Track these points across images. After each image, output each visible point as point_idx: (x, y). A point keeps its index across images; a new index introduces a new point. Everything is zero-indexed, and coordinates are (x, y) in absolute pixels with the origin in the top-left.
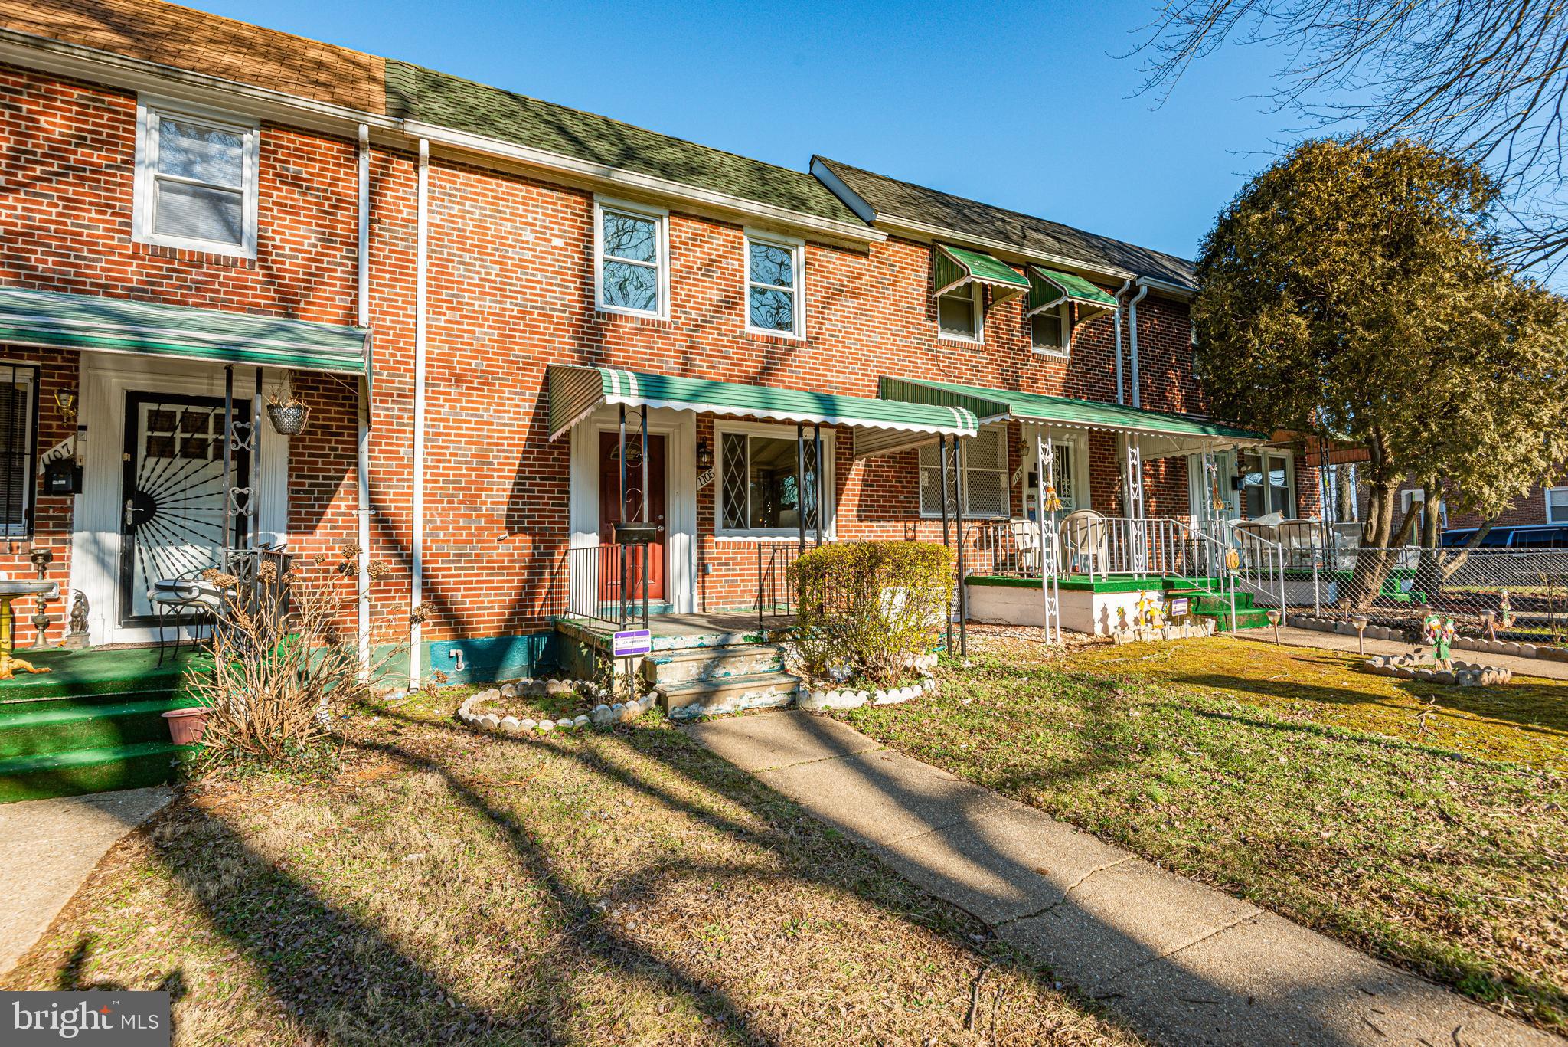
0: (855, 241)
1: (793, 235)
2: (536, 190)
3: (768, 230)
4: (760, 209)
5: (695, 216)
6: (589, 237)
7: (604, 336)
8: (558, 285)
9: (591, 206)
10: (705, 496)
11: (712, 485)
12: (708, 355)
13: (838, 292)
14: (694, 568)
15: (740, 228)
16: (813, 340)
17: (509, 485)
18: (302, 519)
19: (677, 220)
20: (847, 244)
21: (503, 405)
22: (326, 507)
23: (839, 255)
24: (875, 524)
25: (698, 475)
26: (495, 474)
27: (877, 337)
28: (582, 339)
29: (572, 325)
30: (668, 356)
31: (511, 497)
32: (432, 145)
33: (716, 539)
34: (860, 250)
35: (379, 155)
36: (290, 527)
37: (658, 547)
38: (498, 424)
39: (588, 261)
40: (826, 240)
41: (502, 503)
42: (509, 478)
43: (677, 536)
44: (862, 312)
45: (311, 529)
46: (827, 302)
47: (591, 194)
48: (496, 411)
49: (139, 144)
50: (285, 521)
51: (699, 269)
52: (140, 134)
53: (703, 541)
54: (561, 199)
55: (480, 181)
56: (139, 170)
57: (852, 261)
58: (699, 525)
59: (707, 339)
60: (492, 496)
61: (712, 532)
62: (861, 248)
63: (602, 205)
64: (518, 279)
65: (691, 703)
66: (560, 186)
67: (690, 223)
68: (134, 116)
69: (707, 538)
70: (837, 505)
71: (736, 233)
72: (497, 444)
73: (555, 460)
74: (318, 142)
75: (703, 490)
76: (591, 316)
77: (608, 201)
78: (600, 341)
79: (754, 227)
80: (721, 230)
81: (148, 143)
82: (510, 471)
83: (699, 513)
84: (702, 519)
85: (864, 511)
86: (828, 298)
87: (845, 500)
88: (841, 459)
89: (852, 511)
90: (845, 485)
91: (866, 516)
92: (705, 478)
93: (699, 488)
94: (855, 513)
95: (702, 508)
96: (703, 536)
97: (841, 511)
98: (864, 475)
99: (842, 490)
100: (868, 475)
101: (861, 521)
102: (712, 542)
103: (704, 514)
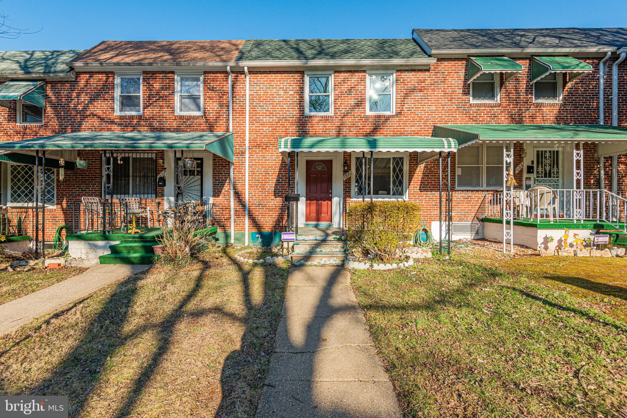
0: (422, 65)
1: (389, 69)
2: (284, 75)
3: (377, 69)
4: (371, 62)
5: (345, 71)
6: (302, 89)
7: (307, 125)
8: (291, 108)
9: (303, 76)
10: (347, 183)
11: (350, 178)
12: (349, 127)
13: (413, 90)
14: (341, 211)
15: (364, 71)
16: (399, 114)
17: (275, 181)
18: (216, 193)
19: (337, 74)
20: (418, 68)
21: (273, 153)
22: (222, 189)
23: (413, 73)
25: (344, 174)
26: (270, 177)
27: (434, 108)
28: (300, 127)
29: (295, 122)
30: (332, 129)
31: (276, 185)
32: (248, 68)
33: (351, 200)
34: (426, 69)
35: (235, 75)
36: (213, 195)
37: (329, 202)
38: (271, 160)
39: (302, 98)
40: (407, 68)
41: (273, 187)
42: (275, 178)
43: (335, 198)
44: (426, 97)
45: (218, 196)
46: (406, 96)
47: (303, 72)
48: (271, 156)
49: (176, 86)
50: (212, 193)
51: (346, 92)
52: (176, 83)
53: (346, 200)
54: (292, 76)
55: (265, 76)
56: (176, 94)
57: (421, 75)
58: (344, 194)
59: (348, 120)
60: (269, 185)
61: (350, 197)
62: (427, 68)
63: (308, 75)
64: (278, 108)
65: (301, 260)
66: (292, 72)
67: (342, 74)
68: (174, 79)
69: (347, 199)
70: (409, 185)
71: (363, 74)
72: (271, 167)
74: (218, 75)
75: (346, 180)
76: (303, 118)
77: (310, 73)
78: (306, 127)
79: (371, 70)
80: (356, 74)
81: (177, 86)
82: (275, 176)
83: (344, 189)
84: (345, 192)
85: (423, 187)
86: (407, 94)
87: (413, 183)
88: (411, 165)
89: (417, 187)
90: (413, 176)
91: (424, 190)
92: (347, 176)
93: (344, 179)
94: (418, 188)
95: (345, 187)
96: (346, 198)
97: (411, 187)
98: (424, 171)
99: (412, 178)
100: (426, 171)
101: (422, 192)
102: (349, 200)
103: (346, 189)
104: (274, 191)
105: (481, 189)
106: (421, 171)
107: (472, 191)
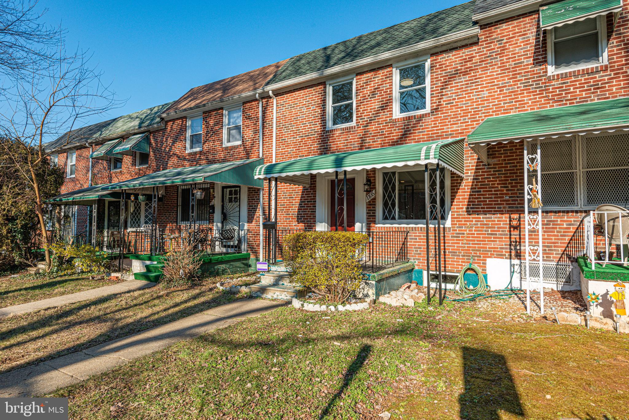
0: (465, 39)
1: (421, 56)
2: (306, 91)
3: (406, 60)
4: (390, 54)
5: (367, 71)
6: (324, 101)
7: (329, 140)
8: (313, 125)
9: (325, 87)
10: (371, 205)
11: (375, 199)
12: (372, 136)
13: (452, 77)
15: (390, 66)
16: (435, 111)
17: (298, 205)
18: (250, 219)
19: (359, 77)
20: (459, 44)
22: (254, 215)
23: (454, 53)
24: (481, 216)
25: (367, 194)
26: (294, 201)
27: (486, 94)
28: (321, 144)
29: (317, 139)
30: (354, 142)
31: (298, 209)
32: (273, 91)
33: (376, 226)
34: (473, 42)
35: (266, 100)
36: (248, 221)
37: (351, 229)
39: (324, 111)
40: (444, 48)
41: (296, 212)
42: (298, 202)
43: (357, 224)
44: (474, 81)
45: (252, 222)
46: (445, 85)
47: (325, 82)
49: (224, 120)
50: (246, 219)
51: (369, 96)
52: (224, 118)
53: (370, 227)
54: (314, 90)
55: (290, 96)
56: (224, 128)
57: (465, 53)
58: (367, 218)
59: (373, 128)
60: (293, 210)
61: (375, 222)
62: (475, 40)
63: (330, 85)
64: (301, 127)
66: (314, 85)
67: (365, 76)
68: (222, 114)
69: (372, 225)
70: (452, 205)
71: (388, 69)
73: (312, 194)
74: (253, 103)
75: (369, 202)
76: (324, 133)
77: (331, 82)
78: (327, 143)
79: (398, 62)
80: (381, 72)
81: (226, 120)
82: (298, 200)
83: (367, 213)
84: (369, 216)
85: (471, 208)
86: (446, 82)
87: (457, 202)
89: (462, 208)
90: (457, 192)
91: (473, 212)
92: (370, 196)
93: (367, 201)
94: (464, 209)
95: (369, 210)
96: (370, 224)
97: (454, 208)
98: (472, 185)
99: (455, 196)
100: (476, 185)
101: (470, 215)
102: (374, 227)
103: (370, 213)
104: (297, 217)
105: (576, 208)
106: (468, 186)
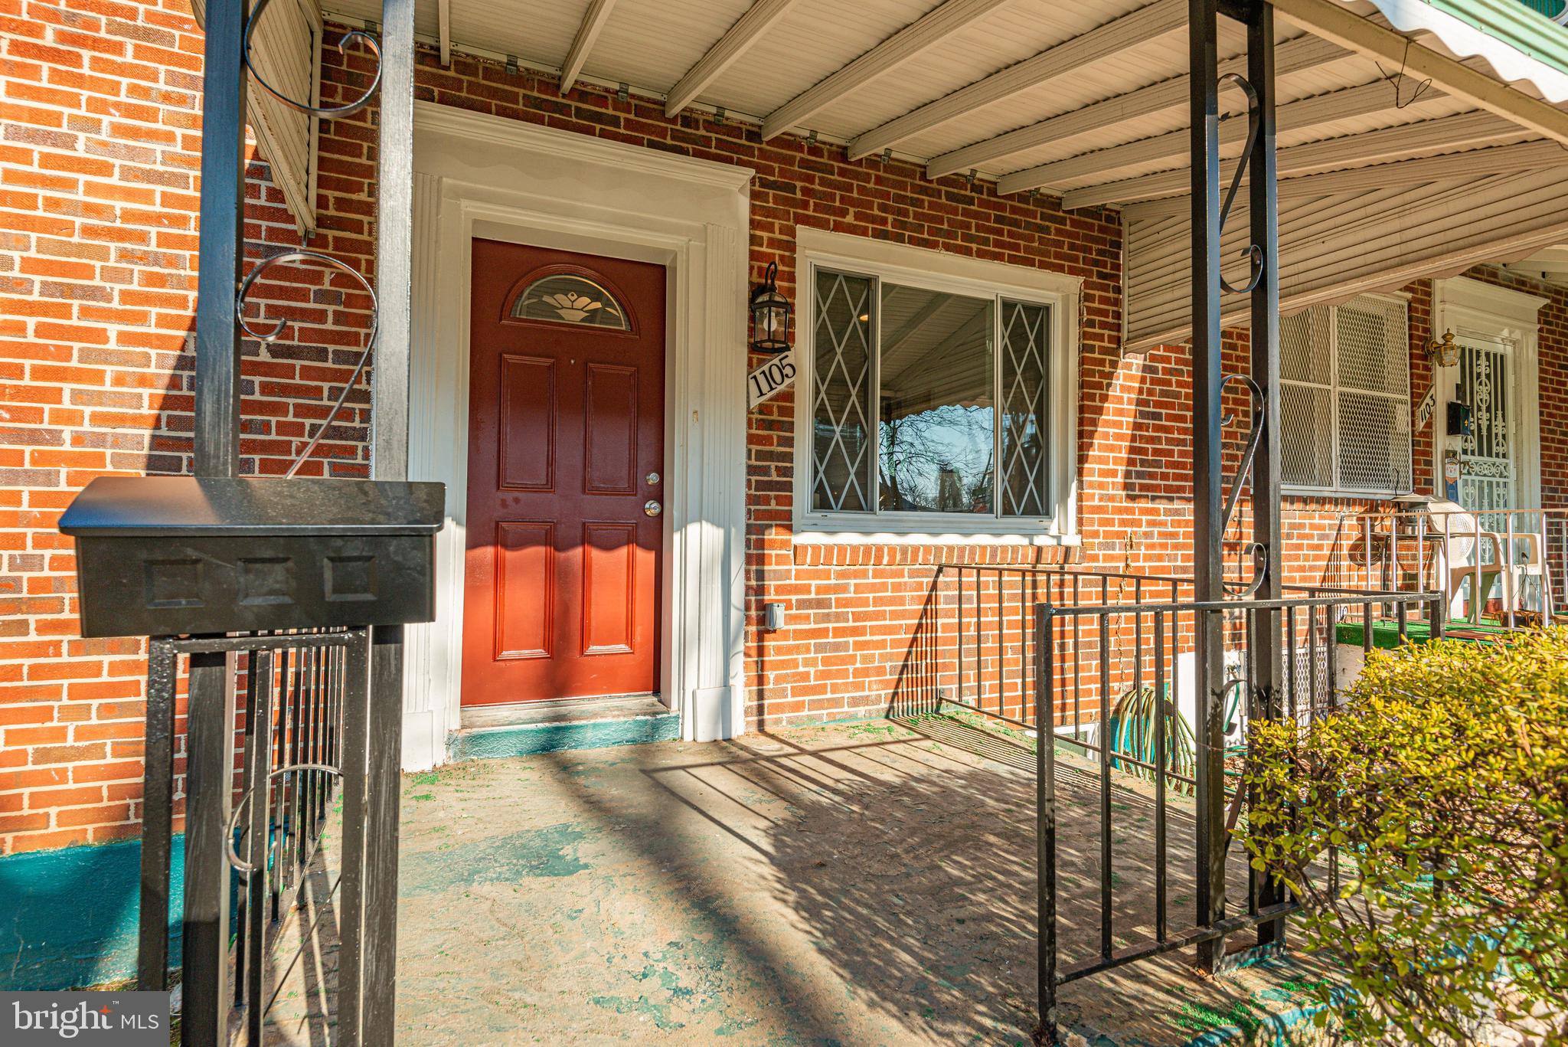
11: (788, 396)
14: (736, 615)
17: (160, 365)
21: (150, 115)
24: (1161, 506)
25: (751, 367)
26: (113, 329)
33: (797, 539)
37: (645, 559)
38: (127, 173)
41: (136, 421)
42: (161, 342)
43: (693, 529)
48: (118, 130)
53: (761, 544)
58: (751, 500)
60: (98, 398)
61: (786, 521)
69: (772, 535)
70: (1082, 459)
72: (121, 235)
73: (321, 296)
75: (763, 409)
82: (163, 321)
83: (751, 470)
84: (760, 486)
85: (1139, 475)
87: (1102, 448)
88: (1092, 349)
89: (1114, 473)
90: (1099, 411)
91: (1143, 487)
92: (769, 377)
93: (755, 402)
94: (1120, 479)
95: (760, 456)
96: (761, 530)
97: (1092, 472)
98: (1141, 391)
99: (1094, 423)
100: (1150, 392)
101: (1132, 498)
102: (785, 544)
103: (765, 471)
105: (1326, 492)
106: (1129, 389)
107: (1305, 500)
